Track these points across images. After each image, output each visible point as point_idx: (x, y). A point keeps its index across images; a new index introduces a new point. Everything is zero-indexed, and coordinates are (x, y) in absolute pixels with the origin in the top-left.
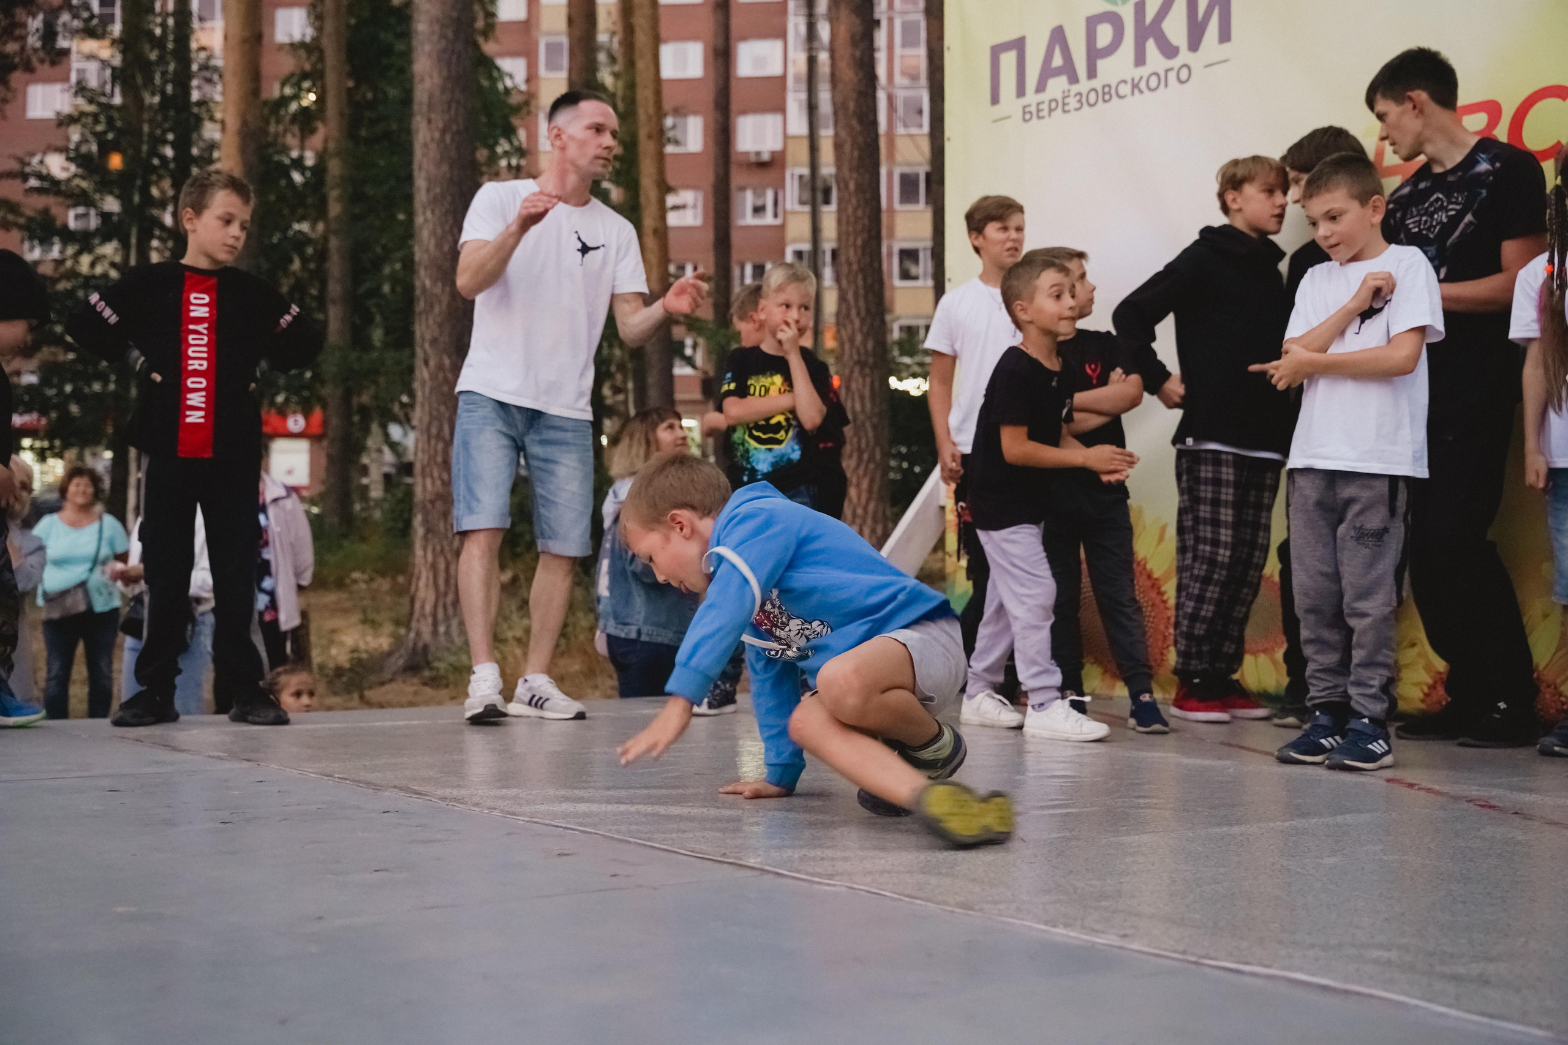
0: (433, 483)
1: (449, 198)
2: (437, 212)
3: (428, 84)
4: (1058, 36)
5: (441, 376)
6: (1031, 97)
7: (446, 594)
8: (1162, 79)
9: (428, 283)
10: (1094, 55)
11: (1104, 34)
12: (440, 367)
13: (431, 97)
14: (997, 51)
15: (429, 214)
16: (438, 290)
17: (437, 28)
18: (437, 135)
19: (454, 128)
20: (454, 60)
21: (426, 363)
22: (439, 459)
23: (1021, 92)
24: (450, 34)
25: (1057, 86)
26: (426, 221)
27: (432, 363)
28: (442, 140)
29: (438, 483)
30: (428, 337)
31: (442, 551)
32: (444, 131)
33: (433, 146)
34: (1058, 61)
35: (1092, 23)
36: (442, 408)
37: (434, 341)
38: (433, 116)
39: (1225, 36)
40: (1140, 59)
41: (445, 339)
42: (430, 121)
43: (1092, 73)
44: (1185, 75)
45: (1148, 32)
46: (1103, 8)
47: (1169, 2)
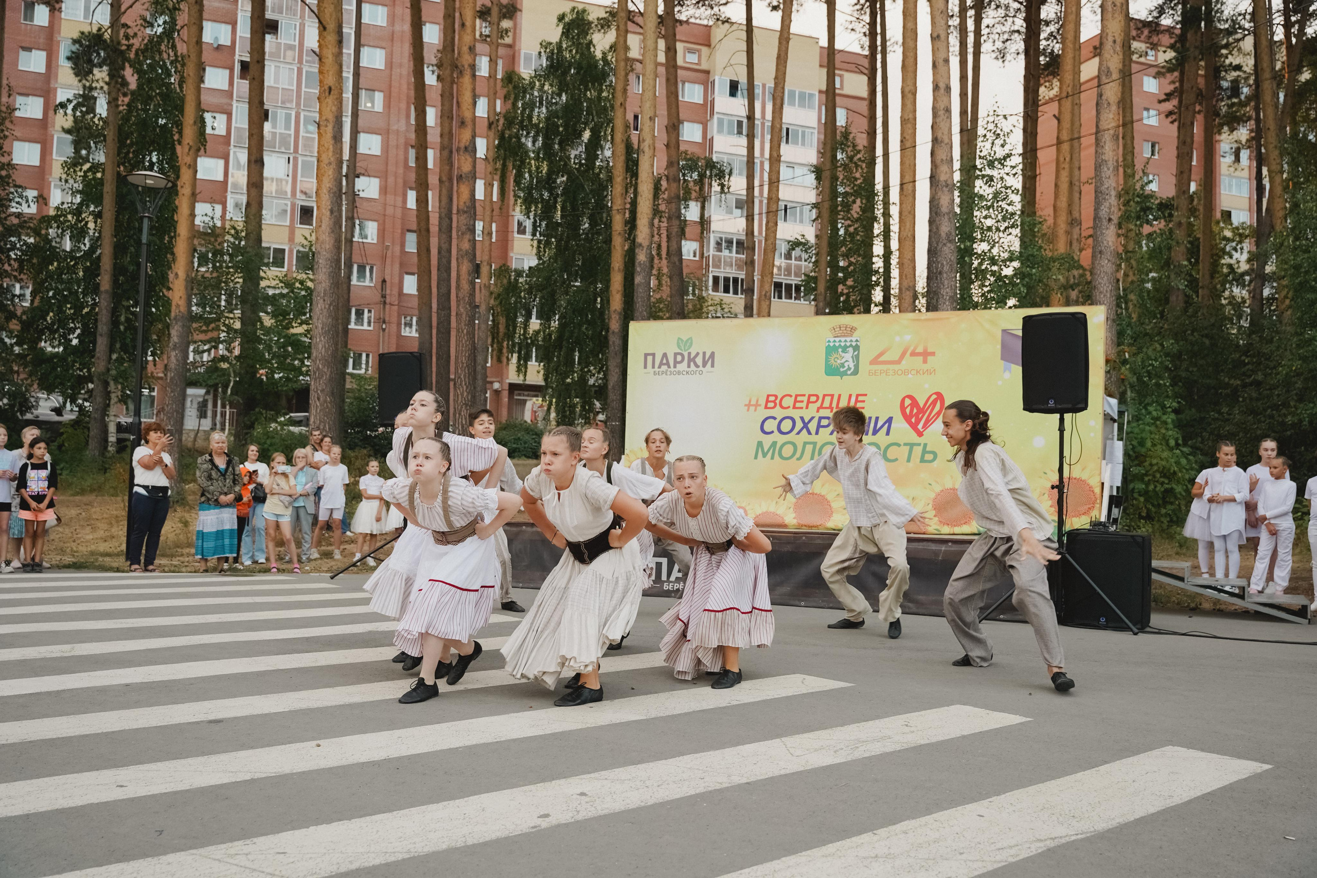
3: (324, 285)
4: (665, 355)
6: (656, 369)
8: (695, 373)
10: (676, 363)
11: (679, 358)
12: (325, 401)
13: (325, 290)
14: (646, 355)
21: (319, 399)
23: (653, 367)
25: (664, 368)
26: (321, 340)
32: (330, 305)
34: (665, 361)
35: (676, 354)
37: (322, 391)
39: (713, 366)
40: (689, 366)
43: (675, 367)
44: (701, 373)
45: (692, 360)
46: (679, 351)
47: (698, 354)
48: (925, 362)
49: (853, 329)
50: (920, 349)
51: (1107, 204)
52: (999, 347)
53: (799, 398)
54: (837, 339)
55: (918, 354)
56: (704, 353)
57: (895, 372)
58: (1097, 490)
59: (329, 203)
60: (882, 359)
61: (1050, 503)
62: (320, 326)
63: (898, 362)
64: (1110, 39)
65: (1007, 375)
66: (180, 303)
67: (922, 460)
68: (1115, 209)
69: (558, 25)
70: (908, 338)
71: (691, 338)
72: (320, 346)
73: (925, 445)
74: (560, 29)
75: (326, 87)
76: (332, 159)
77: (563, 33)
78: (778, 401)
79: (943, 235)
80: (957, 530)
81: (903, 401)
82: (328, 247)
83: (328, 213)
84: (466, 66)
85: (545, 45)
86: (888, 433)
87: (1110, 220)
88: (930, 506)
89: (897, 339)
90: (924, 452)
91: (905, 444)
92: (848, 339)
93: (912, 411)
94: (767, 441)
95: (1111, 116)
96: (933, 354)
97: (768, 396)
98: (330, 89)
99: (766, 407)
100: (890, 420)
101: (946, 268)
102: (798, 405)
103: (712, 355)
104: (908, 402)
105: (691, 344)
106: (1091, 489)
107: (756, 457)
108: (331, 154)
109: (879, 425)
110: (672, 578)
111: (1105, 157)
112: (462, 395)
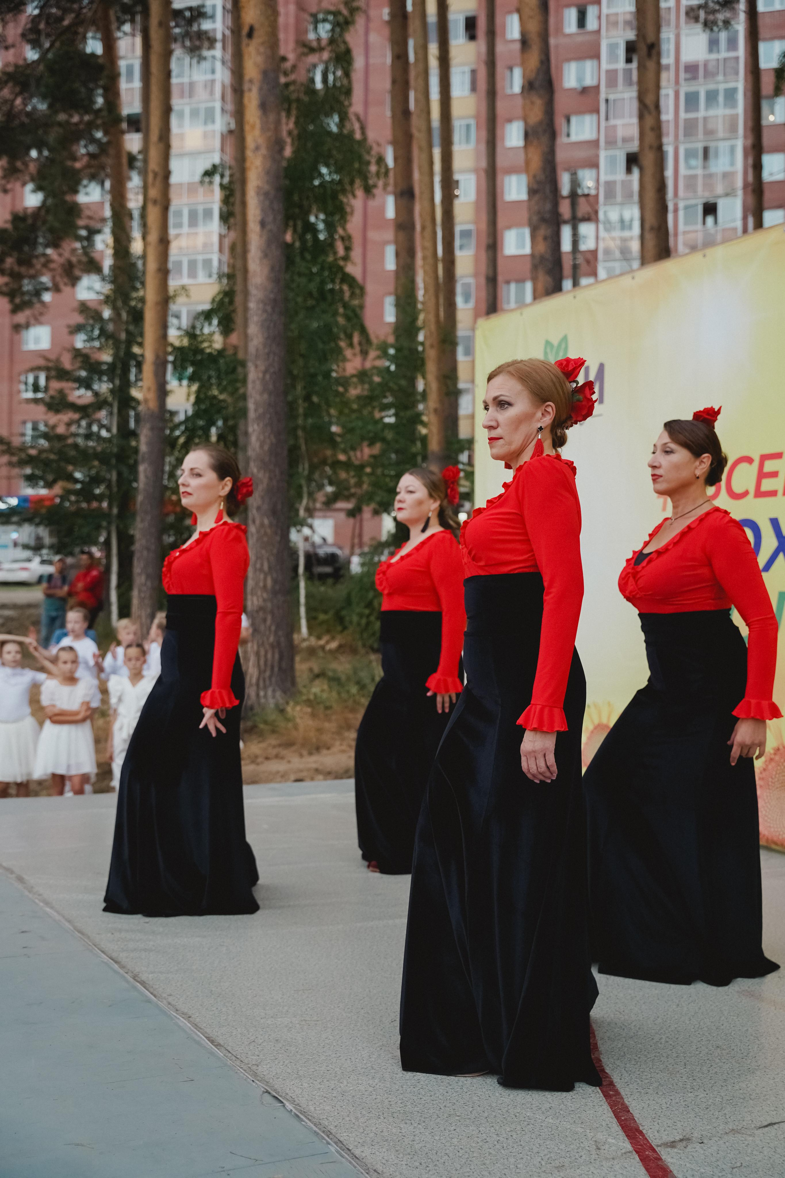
0: (258, 600)
1: (268, 416)
2: (261, 425)
3: (256, 341)
5: (262, 531)
7: (265, 671)
9: (255, 470)
12: (262, 525)
13: (257, 350)
15: (256, 427)
16: (261, 475)
17: (261, 306)
18: (261, 375)
19: (272, 370)
20: (272, 325)
21: (254, 522)
22: (261, 584)
24: (269, 308)
26: (254, 431)
27: (258, 522)
28: (264, 378)
29: (261, 600)
31: (263, 643)
32: (265, 372)
33: (258, 382)
36: (263, 552)
37: (258, 508)
38: (259, 363)
39: (601, 400)
41: (265, 507)
42: (256, 366)
76: (261, 141)
103: (601, 372)
108: (257, 132)
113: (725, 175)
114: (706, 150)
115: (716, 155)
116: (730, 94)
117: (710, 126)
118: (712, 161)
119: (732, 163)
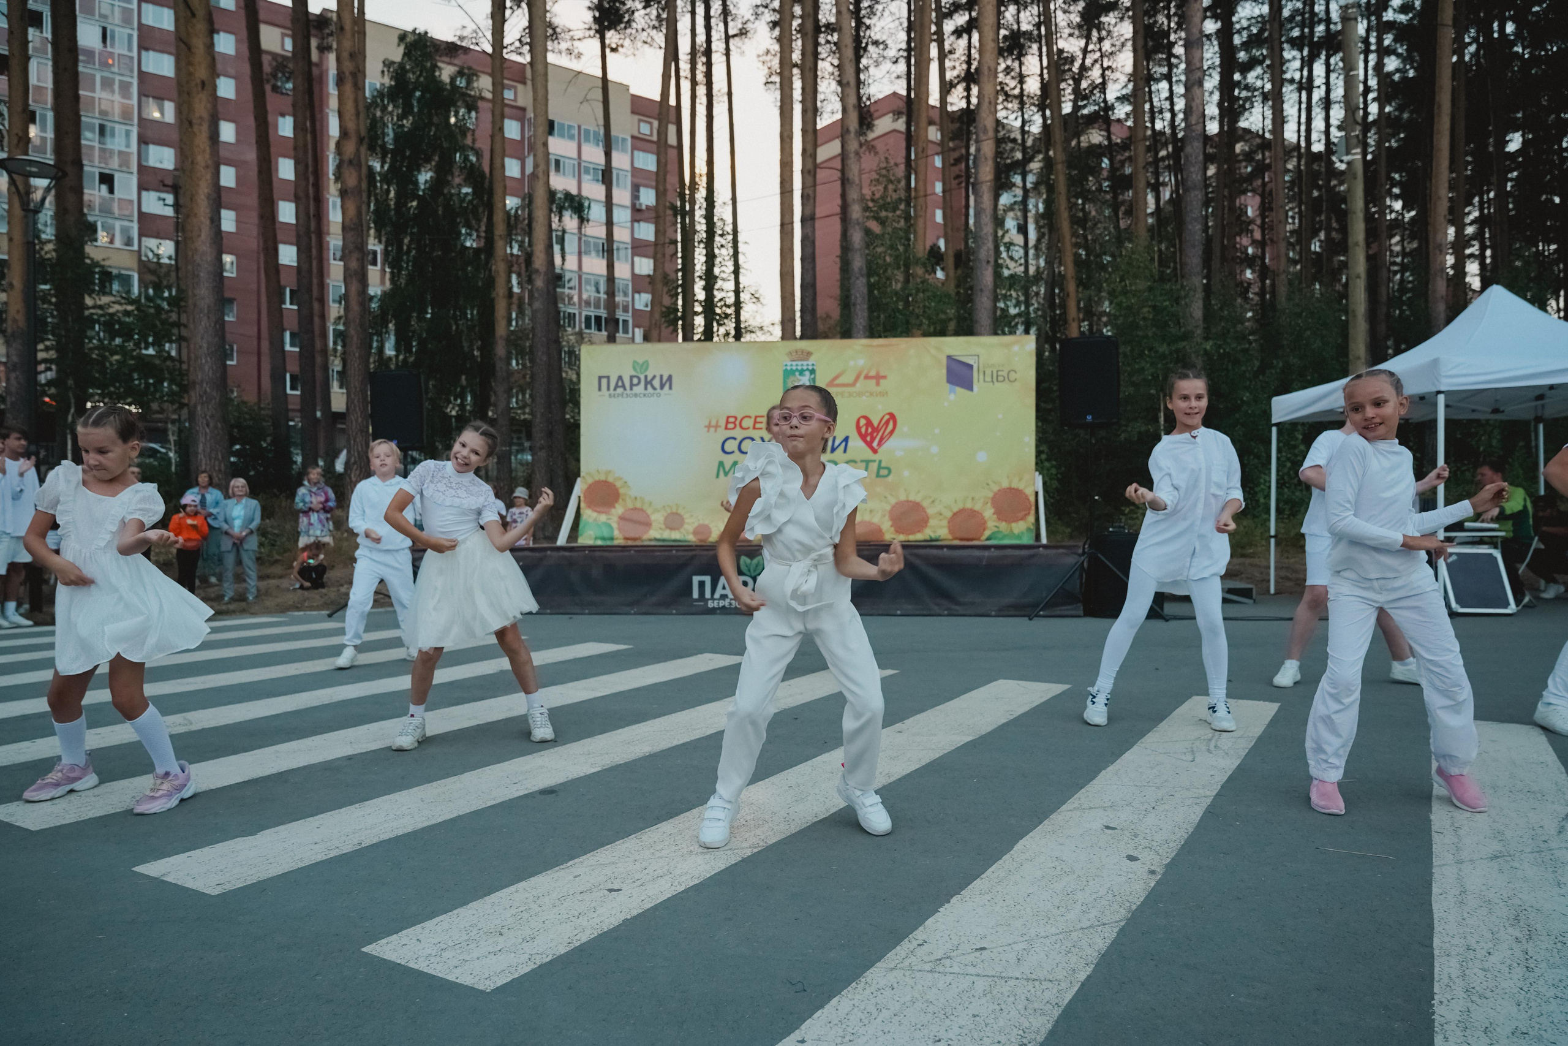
4: (620, 378)
6: (612, 391)
8: (652, 395)
10: (632, 385)
11: (635, 381)
12: (216, 427)
13: (209, 307)
14: (600, 378)
16: (214, 394)
21: (208, 425)
23: (608, 390)
25: (620, 390)
27: (211, 425)
30: (209, 414)
32: (216, 323)
34: (620, 384)
35: (632, 377)
37: (212, 416)
39: (670, 388)
40: (646, 388)
43: (631, 389)
44: (659, 395)
45: (648, 383)
46: (634, 373)
47: (654, 377)
48: (878, 384)
49: (809, 354)
50: (873, 373)
51: (985, 248)
52: (944, 371)
53: (758, 420)
54: (794, 363)
55: (872, 378)
56: (661, 377)
57: (850, 395)
58: (1032, 499)
59: (208, 211)
60: (837, 382)
61: (992, 511)
62: (205, 345)
63: (853, 384)
64: (987, 100)
65: (952, 397)
66: (17, 317)
67: (878, 475)
68: (992, 252)
69: (399, 45)
70: (861, 362)
71: (647, 362)
72: (207, 368)
73: (880, 462)
74: (401, 49)
75: (199, 81)
76: (209, 162)
77: (405, 54)
78: (738, 423)
79: (856, 270)
80: (912, 538)
81: (858, 421)
82: (209, 259)
83: (208, 222)
84: (347, 74)
85: (388, 64)
86: (845, 451)
87: (988, 262)
88: (887, 518)
89: (852, 363)
90: (880, 467)
91: (862, 461)
92: (805, 363)
93: (867, 430)
94: (728, 460)
95: (988, 169)
96: (884, 377)
97: (728, 417)
98: (203, 83)
99: (726, 428)
100: (846, 439)
101: (859, 300)
102: (758, 426)
103: (670, 378)
104: (863, 422)
105: (646, 369)
106: (1027, 498)
107: (718, 476)
108: (207, 156)
109: (837, 444)
110: (717, 596)
111: (984, 206)
112: (357, 421)
113: (120, 153)
114: (102, 128)
115: (113, 135)
116: (125, 87)
117: (103, 107)
118: (108, 139)
119: (128, 146)
